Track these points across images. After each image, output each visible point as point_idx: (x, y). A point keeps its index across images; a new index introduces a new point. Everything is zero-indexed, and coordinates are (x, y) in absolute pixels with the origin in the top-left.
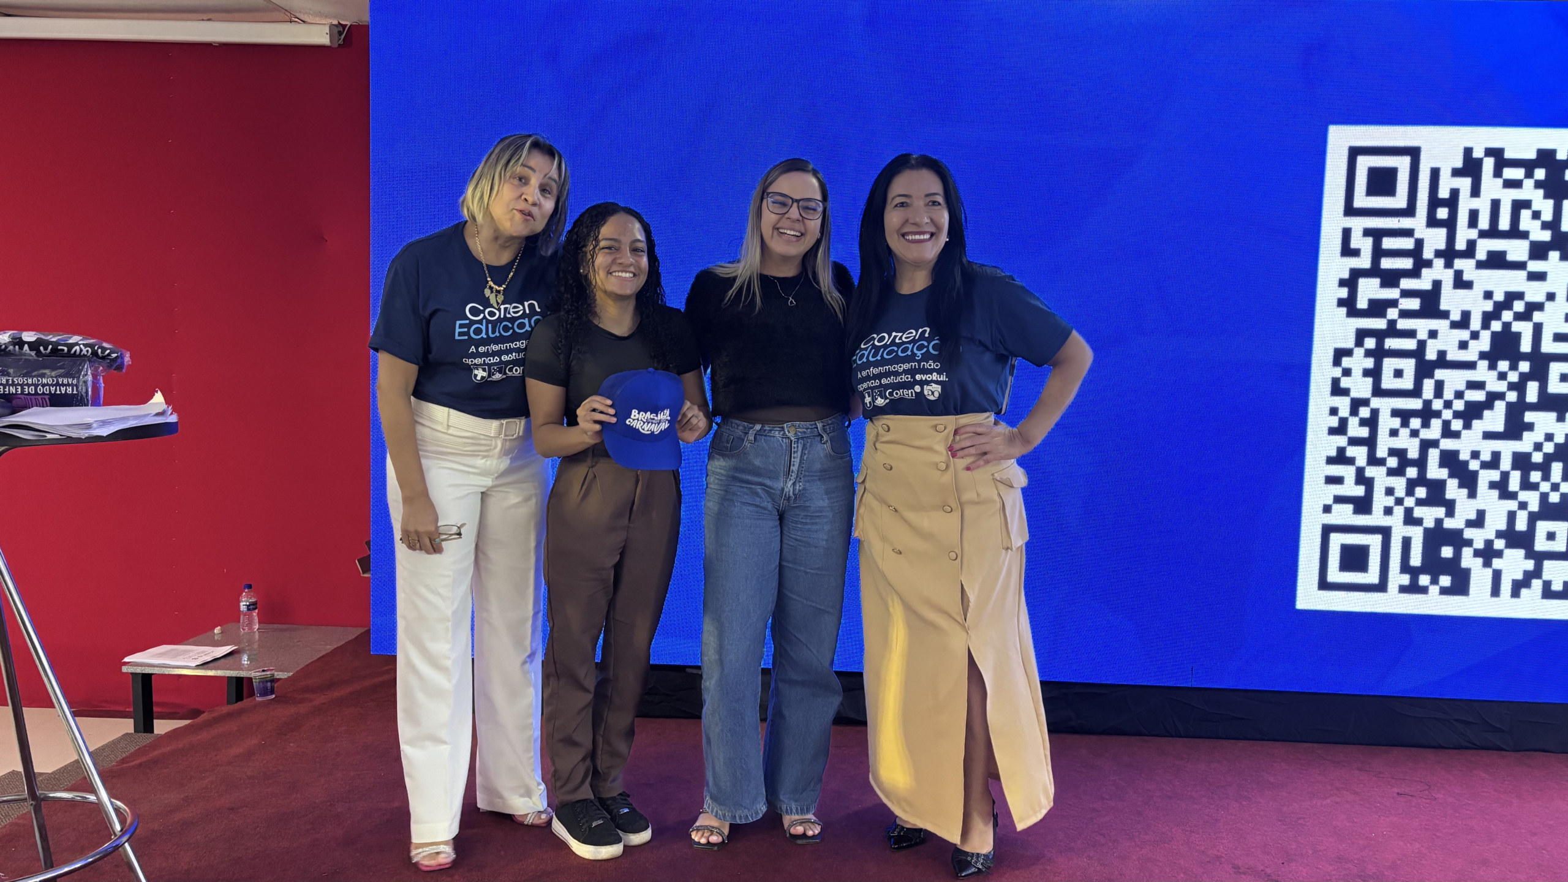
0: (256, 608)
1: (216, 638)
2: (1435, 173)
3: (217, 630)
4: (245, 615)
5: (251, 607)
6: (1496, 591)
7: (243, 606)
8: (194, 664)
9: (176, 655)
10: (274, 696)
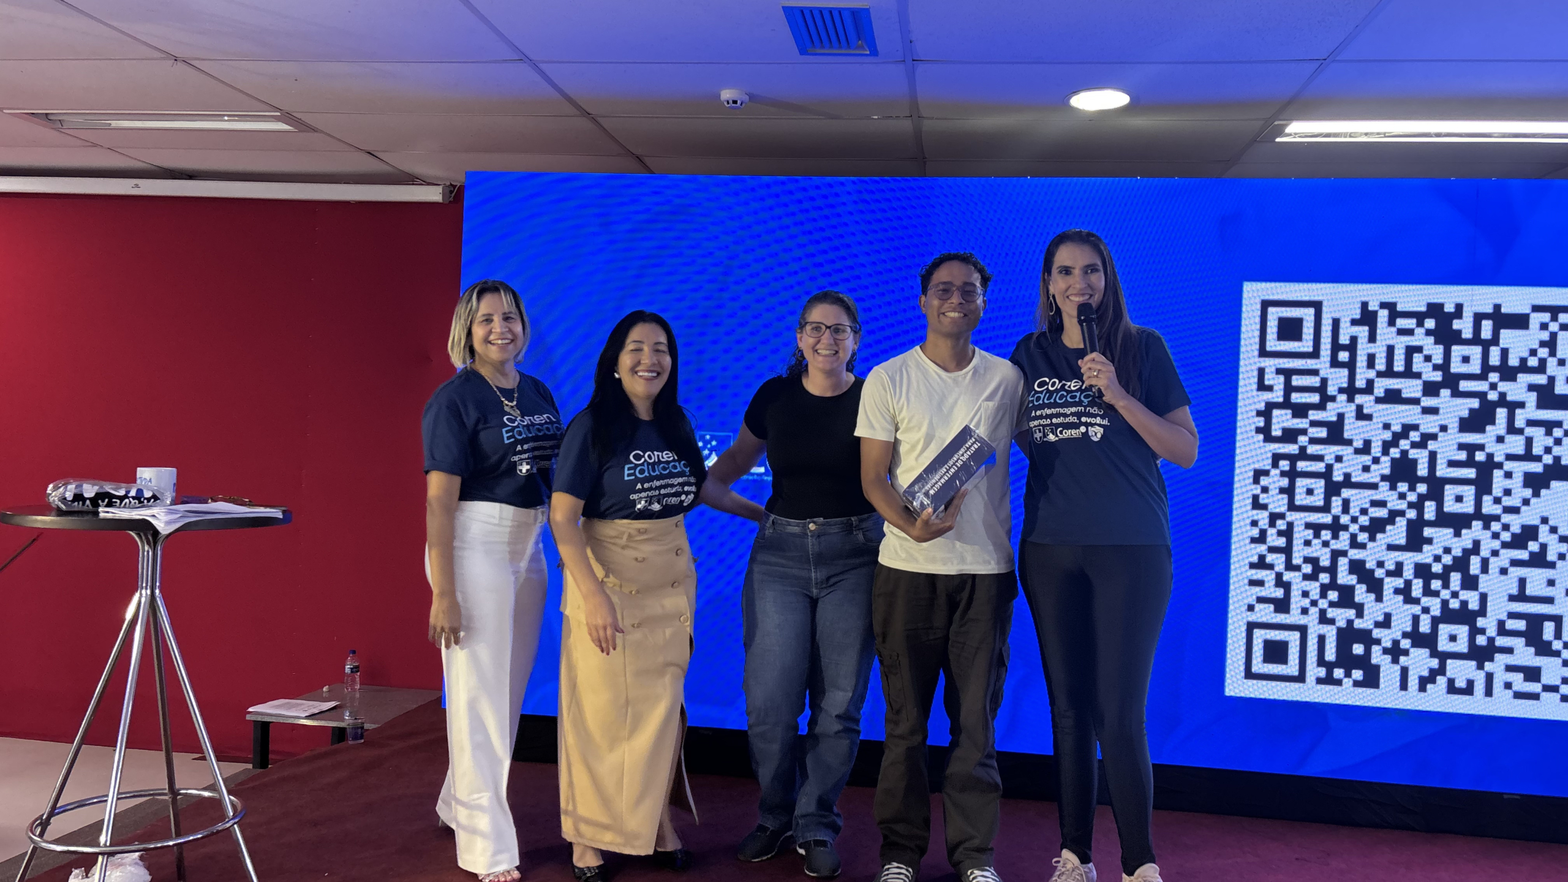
0: (357, 672)
1: (324, 695)
2: (1336, 323)
3: (325, 689)
4: (349, 676)
5: (354, 670)
6: (1404, 686)
7: (348, 668)
8: (304, 715)
9: (290, 707)
10: (363, 741)
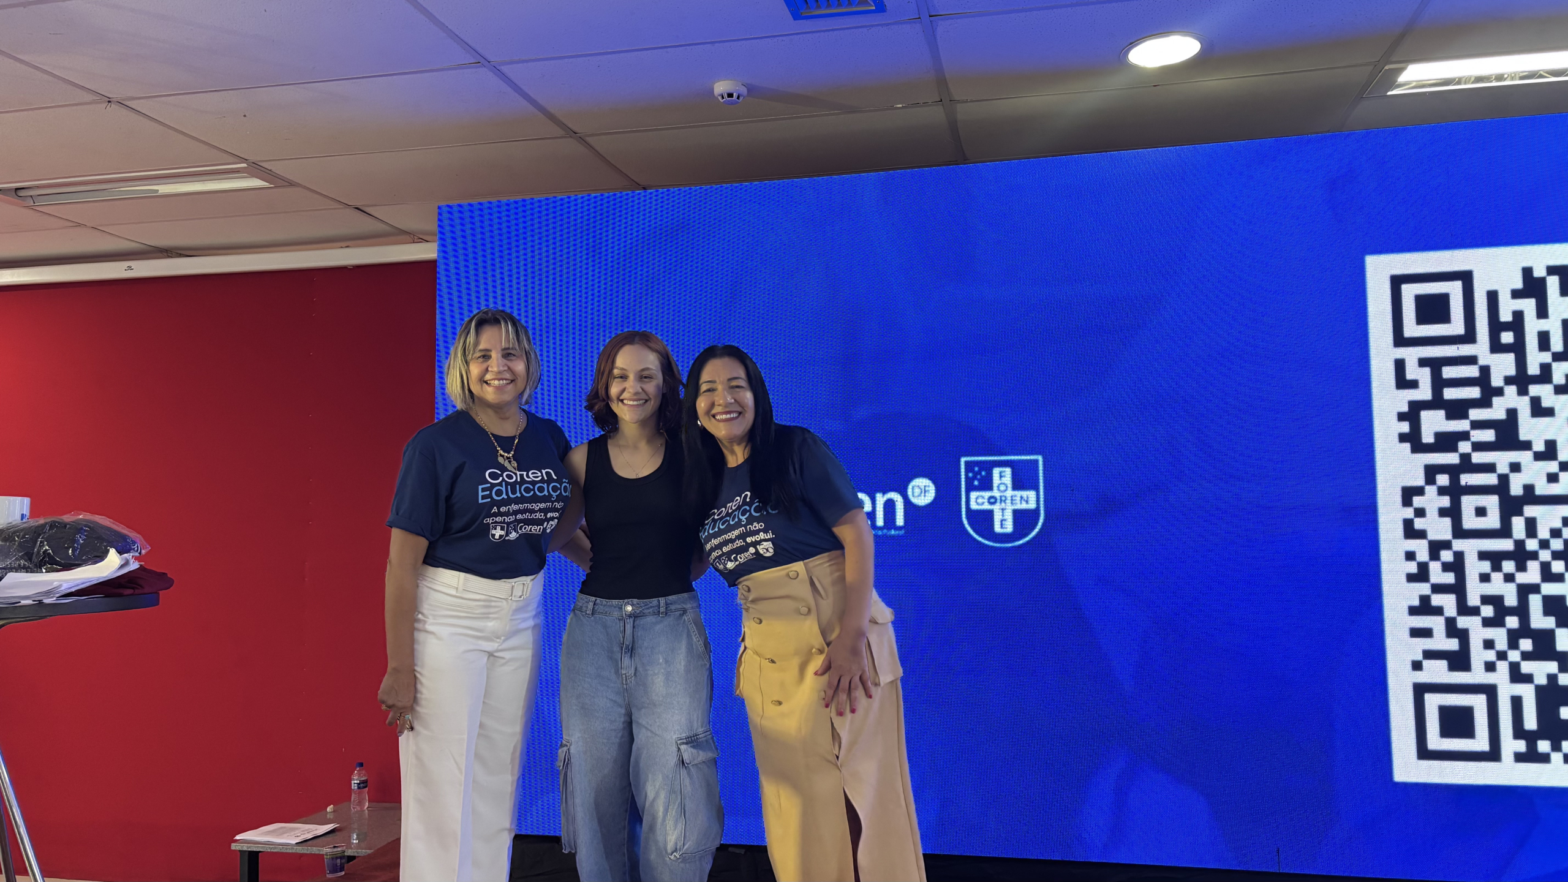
0: (366, 787)
1: (328, 816)
2: (1493, 297)
3: (330, 809)
4: (355, 792)
5: (361, 785)
7: (354, 784)
8: (294, 842)
9: (282, 833)
